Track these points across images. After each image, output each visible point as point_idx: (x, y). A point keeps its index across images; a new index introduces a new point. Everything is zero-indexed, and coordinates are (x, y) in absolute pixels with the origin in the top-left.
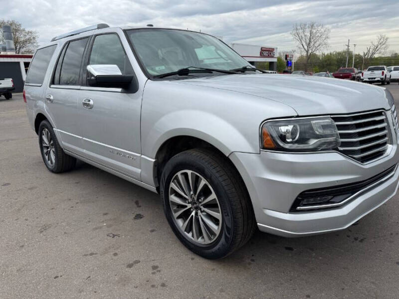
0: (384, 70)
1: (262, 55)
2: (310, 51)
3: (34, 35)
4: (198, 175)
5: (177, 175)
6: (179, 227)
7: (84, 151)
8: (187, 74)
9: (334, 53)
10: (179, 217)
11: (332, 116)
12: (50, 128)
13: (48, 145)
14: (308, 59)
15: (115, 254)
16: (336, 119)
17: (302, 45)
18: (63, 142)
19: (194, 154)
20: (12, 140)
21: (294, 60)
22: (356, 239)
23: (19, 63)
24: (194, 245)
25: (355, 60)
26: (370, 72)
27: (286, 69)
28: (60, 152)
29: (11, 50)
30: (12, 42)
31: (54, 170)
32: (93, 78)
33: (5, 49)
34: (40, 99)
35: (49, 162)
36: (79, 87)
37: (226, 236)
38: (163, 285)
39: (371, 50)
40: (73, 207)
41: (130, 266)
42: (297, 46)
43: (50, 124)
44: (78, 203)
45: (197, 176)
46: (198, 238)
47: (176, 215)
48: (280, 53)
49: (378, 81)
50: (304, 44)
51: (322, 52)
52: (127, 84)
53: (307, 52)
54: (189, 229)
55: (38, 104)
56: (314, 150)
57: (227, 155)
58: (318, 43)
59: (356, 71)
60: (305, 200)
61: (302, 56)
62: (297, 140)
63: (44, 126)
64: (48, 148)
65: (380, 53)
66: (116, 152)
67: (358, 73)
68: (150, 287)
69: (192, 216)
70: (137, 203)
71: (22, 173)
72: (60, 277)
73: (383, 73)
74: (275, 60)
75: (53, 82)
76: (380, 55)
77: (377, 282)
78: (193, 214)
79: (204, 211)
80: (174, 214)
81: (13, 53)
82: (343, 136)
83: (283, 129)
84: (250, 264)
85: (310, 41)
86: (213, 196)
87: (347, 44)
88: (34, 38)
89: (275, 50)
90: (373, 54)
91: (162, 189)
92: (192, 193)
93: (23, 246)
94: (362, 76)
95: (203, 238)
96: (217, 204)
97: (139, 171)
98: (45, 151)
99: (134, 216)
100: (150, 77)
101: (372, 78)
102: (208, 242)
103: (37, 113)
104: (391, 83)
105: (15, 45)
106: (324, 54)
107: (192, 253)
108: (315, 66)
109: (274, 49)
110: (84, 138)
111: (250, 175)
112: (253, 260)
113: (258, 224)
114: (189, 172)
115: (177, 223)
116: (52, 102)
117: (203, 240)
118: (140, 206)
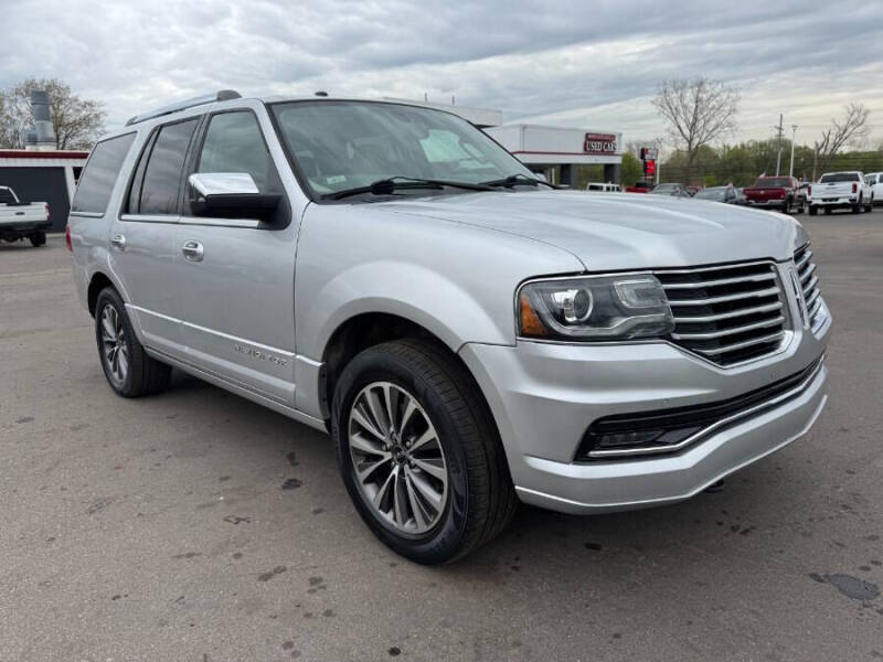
0: (858, 180)
1: (587, 150)
2: (696, 141)
3: (97, 110)
4: (403, 391)
5: (364, 394)
6: (368, 500)
7: (186, 349)
8: (389, 192)
9: (751, 145)
10: (368, 480)
11: (656, 272)
12: (119, 303)
13: (115, 340)
14: (691, 159)
15: (238, 556)
16: (664, 278)
17: (679, 127)
18: (143, 332)
19: (397, 349)
20: (41, 330)
21: (661, 160)
22: (734, 529)
23: (62, 169)
24: (397, 536)
25: (796, 159)
26: (826, 185)
27: (642, 180)
28: (138, 353)
29: (47, 141)
30: (50, 125)
31: (125, 392)
32: (201, 199)
33: (33, 140)
34: (101, 243)
35: (116, 375)
36: (176, 218)
37: (455, 513)
38: (328, 613)
39: (832, 138)
40: (158, 465)
41: (265, 577)
42: (668, 130)
43: (120, 296)
44: (169, 457)
45: (400, 393)
46: (404, 522)
47: (362, 476)
48: (629, 146)
49: (844, 206)
50: (683, 125)
51: (722, 142)
52: (269, 211)
53: (690, 142)
54: (388, 504)
55: (95, 255)
56: (621, 338)
57: (455, 350)
58: (713, 123)
59: (796, 183)
60: (606, 438)
61: (678, 150)
62: (589, 319)
63: (107, 299)
64: (113, 344)
65: (852, 143)
66: (246, 350)
67: (800, 188)
68: (302, 616)
69: (394, 476)
70: (291, 457)
71: (60, 397)
72: (123, 598)
73: (855, 187)
74: (617, 160)
75: (126, 209)
76: (853, 149)
77: (761, 611)
78: (395, 471)
79: (415, 466)
80: (358, 473)
81: (51, 149)
82: (677, 311)
83: (560, 297)
84: (508, 574)
85: (695, 119)
86: (431, 433)
87: (778, 125)
88: (97, 116)
89: (617, 138)
90: (836, 145)
91: (335, 424)
92: (392, 429)
93: (53, 539)
94: (810, 194)
95: (414, 521)
96: (439, 450)
97: (291, 387)
98: (108, 351)
99: (283, 483)
100: (313, 197)
101: (831, 200)
102: (423, 528)
103: (94, 272)
104: (873, 210)
105: (56, 131)
106: (729, 148)
107: (394, 553)
108: (707, 172)
109: (613, 137)
110: (185, 323)
111: (499, 389)
112: (516, 568)
113: (517, 487)
114: (386, 386)
115: (363, 493)
116: (123, 249)
117: (413, 526)
118: (297, 464)
